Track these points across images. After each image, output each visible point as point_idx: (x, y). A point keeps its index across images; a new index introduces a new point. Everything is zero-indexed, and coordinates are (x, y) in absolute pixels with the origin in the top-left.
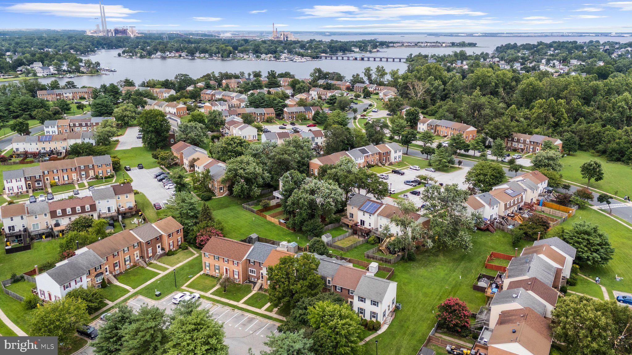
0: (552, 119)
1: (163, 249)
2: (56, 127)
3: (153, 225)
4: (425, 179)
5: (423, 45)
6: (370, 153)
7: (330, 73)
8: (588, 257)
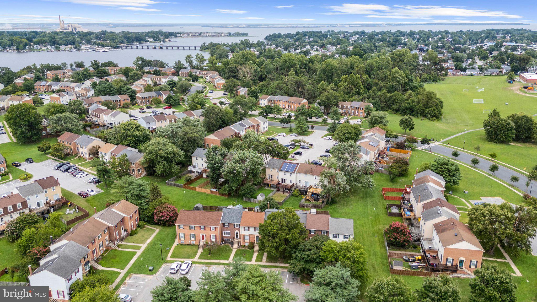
0: (354, 89)
1: (125, 230)
3: (113, 210)
4: (299, 142)
5: (205, 35)
6: (247, 126)
7: (152, 61)
8: (450, 180)
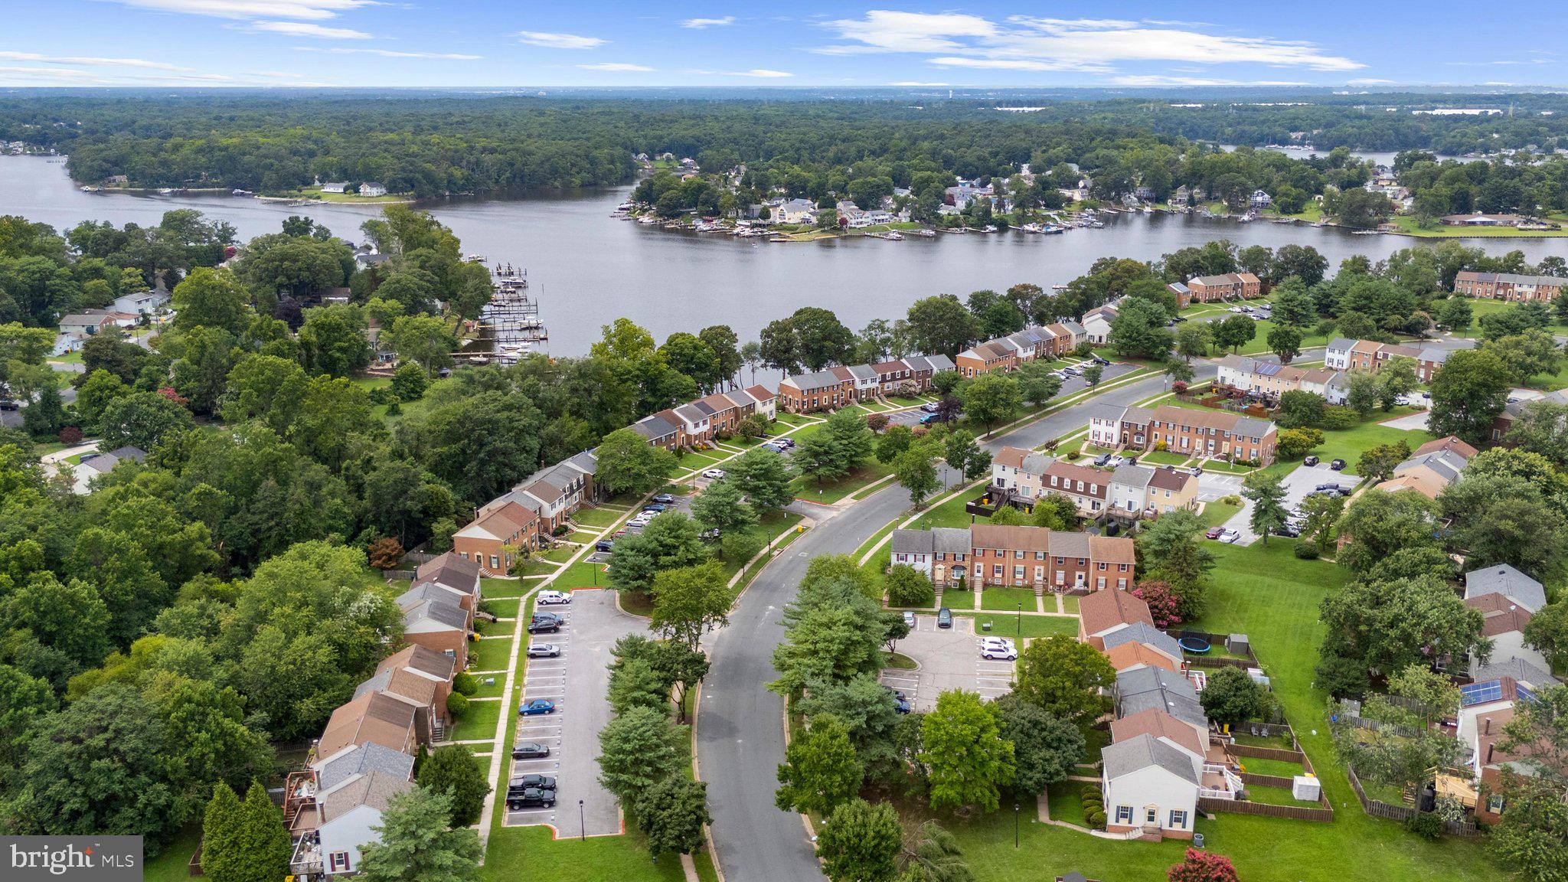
2: (1348, 354)
